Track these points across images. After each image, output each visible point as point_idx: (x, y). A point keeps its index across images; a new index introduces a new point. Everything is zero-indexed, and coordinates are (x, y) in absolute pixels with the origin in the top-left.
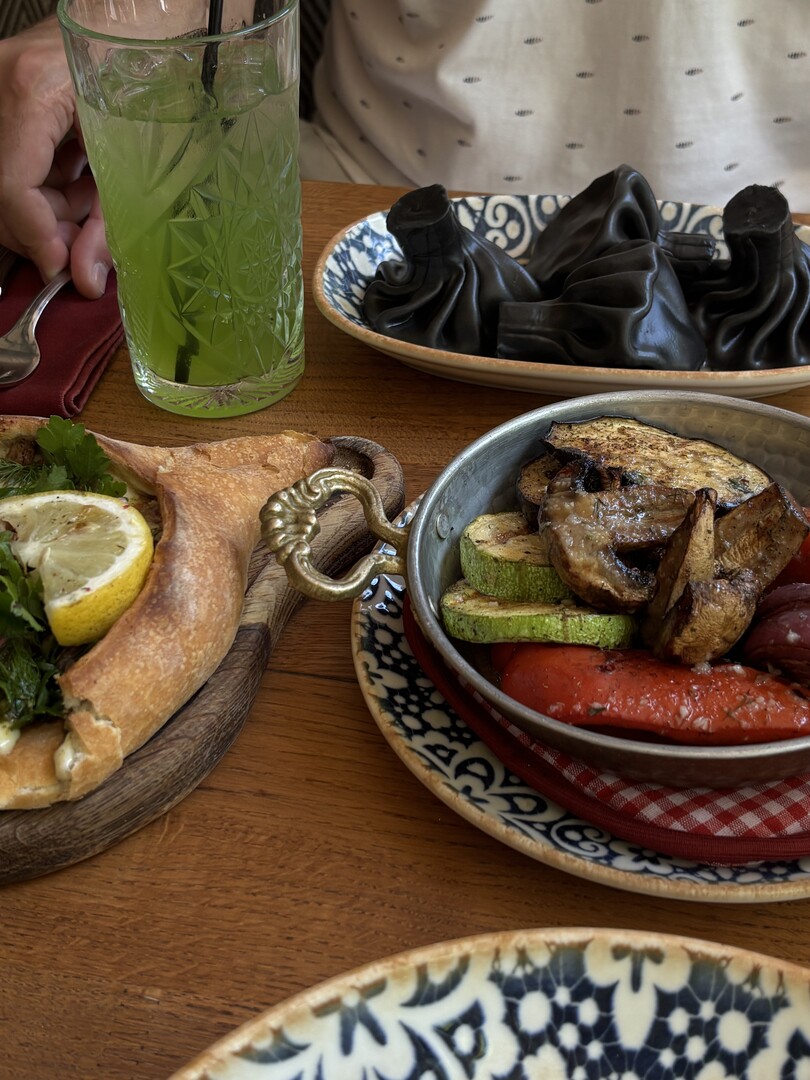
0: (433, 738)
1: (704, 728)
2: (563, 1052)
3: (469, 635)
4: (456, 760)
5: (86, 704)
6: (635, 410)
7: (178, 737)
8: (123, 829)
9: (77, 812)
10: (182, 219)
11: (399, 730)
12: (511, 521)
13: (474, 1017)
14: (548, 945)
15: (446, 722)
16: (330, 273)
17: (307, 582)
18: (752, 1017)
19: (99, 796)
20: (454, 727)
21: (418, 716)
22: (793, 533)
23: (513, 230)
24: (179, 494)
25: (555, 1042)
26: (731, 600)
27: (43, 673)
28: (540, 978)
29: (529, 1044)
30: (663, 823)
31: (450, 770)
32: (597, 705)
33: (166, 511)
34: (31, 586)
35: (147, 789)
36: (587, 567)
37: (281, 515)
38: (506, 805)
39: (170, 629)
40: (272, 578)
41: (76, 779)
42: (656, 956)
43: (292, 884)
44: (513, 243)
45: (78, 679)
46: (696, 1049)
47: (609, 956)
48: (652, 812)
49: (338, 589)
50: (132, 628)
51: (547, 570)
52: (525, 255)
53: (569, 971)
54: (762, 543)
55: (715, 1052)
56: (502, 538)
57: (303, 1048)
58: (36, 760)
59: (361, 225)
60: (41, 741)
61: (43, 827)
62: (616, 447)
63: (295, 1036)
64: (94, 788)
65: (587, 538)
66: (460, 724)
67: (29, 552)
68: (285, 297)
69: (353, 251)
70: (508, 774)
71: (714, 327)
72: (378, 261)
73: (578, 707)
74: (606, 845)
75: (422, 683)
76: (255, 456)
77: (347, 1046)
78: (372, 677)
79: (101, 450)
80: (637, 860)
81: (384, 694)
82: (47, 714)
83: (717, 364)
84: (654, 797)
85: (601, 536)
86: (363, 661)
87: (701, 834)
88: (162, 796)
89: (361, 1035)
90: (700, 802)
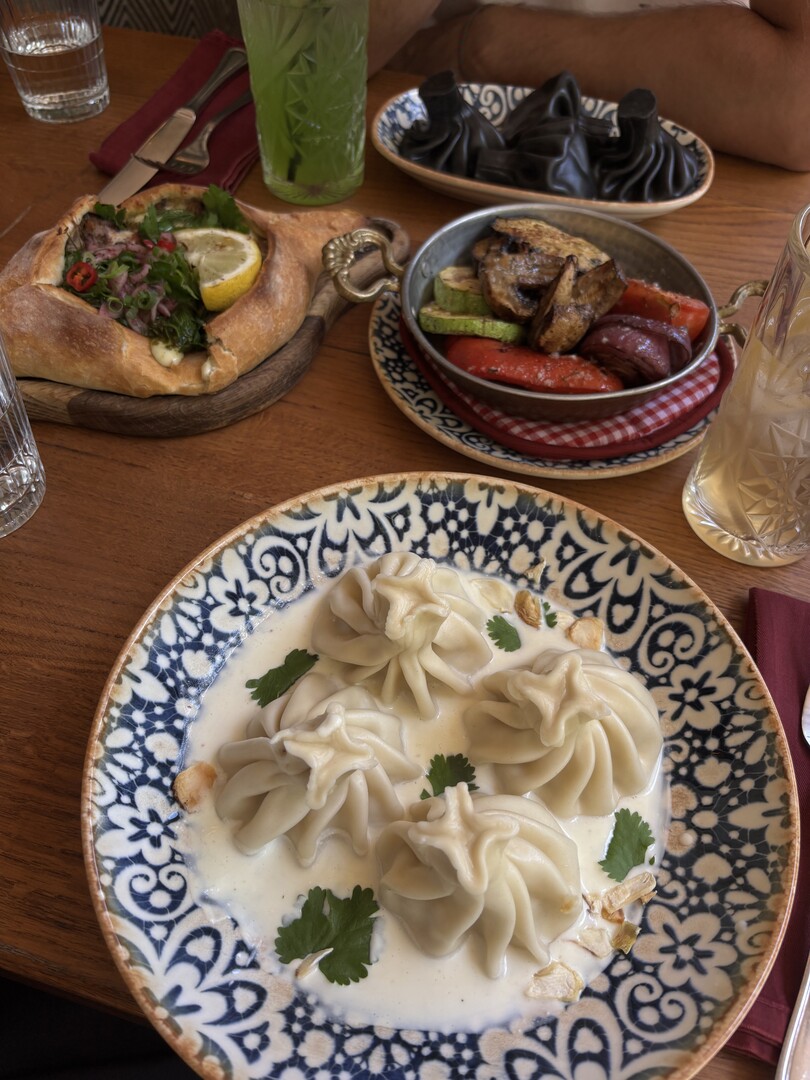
0: (407, 385)
1: (549, 385)
2: (449, 533)
3: (431, 329)
4: (418, 398)
5: (219, 341)
6: (546, 215)
7: (269, 369)
8: (238, 414)
9: (213, 401)
10: (294, 72)
11: (389, 379)
12: (466, 271)
13: (405, 511)
14: (447, 479)
15: (415, 379)
16: (383, 123)
17: (344, 289)
18: (545, 524)
19: (225, 394)
20: (419, 382)
21: (401, 374)
22: (618, 288)
23: (496, 108)
24: (279, 235)
25: (445, 528)
26: (575, 316)
27: (197, 325)
28: (441, 496)
29: (432, 528)
30: (521, 436)
31: (413, 402)
32: (493, 368)
33: (270, 244)
34: (193, 275)
35: (251, 394)
36: (501, 294)
37: (334, 251)
38: (440, 422)
39: (267, 307)
40: (328, 292)
41: (212, 381)
42: (501, 490)
43: (325, 452)
44: (495, 117)
45: (214, 326)
46: (515, 538)
47: (477, 487)
48: (516, 430)
49: (362, 295)
50: (245, 303)
51: (480, 297)
52: (502, 125)
53: (456, 493)
54: (601, 293)
55: (525, 540)
56: (458, 279)
57: (318, 515)
58: (191, 370)
59: (405, 96)
60: (194, 360)
61: (195, 406)
62: (530, 234)
63: (314, 509)
64: (222, 387)
65: (503, 279)
66: (423, 381)
67: (193, 257)
68: (353, 133)
69: (399, 112)
70: (445, 407)
71: (603, 177)
72: (413, 119)
73: (483, 369)
74: (490, 446)
75: (405, 358)
76: (326, 222)
77: (340, 518)
78: (377, 350)
79: (237, 208)
80: (504, 454)
81: (383, 360)
82: (198, 346)
83: (601, 197)
84: (518, 423)
85: (511, 277)
86: (374, 341)
87: (540, 443)
88: (259, 400)
89: (347, 513)
90: (543, 427)
